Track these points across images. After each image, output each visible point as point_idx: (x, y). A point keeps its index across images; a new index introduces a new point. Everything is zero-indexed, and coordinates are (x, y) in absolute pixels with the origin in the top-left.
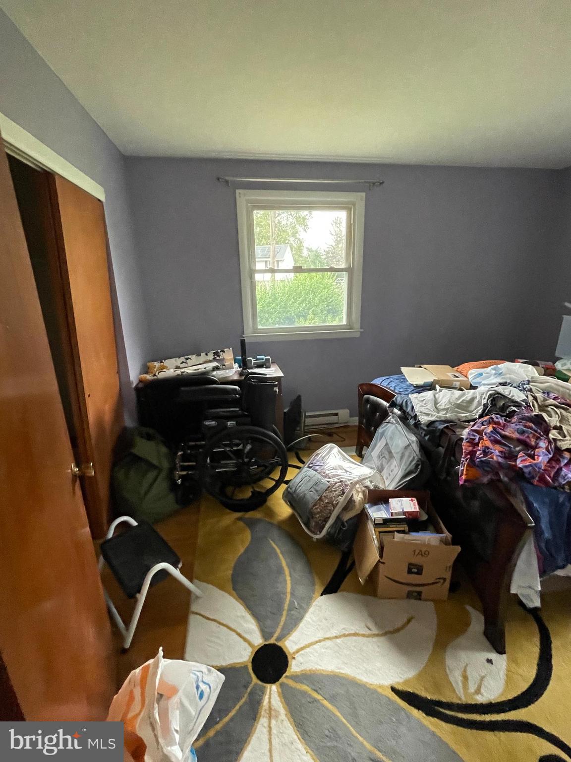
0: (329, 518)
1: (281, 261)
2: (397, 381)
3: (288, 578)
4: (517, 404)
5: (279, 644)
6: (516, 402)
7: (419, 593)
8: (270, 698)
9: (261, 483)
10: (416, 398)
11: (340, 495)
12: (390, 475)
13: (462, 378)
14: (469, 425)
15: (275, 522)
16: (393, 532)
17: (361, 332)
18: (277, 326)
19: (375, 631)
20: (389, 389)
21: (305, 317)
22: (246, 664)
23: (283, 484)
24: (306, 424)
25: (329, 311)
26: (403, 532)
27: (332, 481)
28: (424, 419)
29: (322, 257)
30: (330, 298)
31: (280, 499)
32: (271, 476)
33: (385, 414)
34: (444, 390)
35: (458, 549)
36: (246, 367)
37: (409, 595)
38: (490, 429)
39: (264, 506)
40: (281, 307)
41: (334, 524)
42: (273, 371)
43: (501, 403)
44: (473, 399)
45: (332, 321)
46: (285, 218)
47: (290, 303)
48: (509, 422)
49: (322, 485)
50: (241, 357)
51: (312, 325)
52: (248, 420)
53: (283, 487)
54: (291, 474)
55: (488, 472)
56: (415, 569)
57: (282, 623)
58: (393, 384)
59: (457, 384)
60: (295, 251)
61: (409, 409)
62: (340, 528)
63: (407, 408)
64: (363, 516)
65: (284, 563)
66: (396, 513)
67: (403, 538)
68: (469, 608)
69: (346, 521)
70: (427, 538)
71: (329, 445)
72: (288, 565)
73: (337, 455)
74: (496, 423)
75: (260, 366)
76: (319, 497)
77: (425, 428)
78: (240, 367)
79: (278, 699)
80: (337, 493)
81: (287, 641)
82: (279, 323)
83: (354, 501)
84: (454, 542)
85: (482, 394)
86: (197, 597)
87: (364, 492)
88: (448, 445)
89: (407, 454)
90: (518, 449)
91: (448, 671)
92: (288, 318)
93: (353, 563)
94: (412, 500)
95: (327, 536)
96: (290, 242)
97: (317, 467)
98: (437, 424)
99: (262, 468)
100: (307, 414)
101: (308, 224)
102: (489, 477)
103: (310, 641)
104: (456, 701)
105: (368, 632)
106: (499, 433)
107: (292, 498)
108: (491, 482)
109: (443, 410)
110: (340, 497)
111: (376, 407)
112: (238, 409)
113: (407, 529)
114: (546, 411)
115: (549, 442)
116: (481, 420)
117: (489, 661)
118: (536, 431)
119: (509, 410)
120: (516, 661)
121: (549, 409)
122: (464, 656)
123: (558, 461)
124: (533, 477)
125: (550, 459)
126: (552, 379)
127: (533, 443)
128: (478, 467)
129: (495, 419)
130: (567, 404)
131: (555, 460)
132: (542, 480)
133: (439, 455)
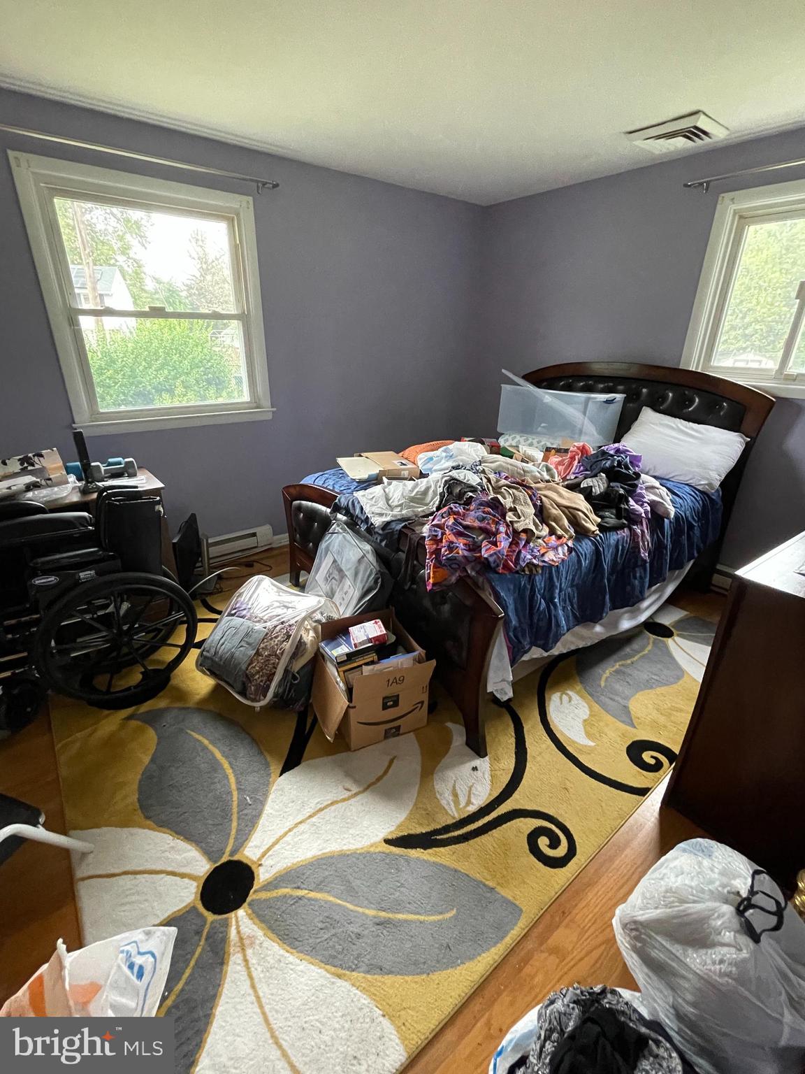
0: (274, 674)
1: (108, 295)
2: (334, 478)
3: (229, 771)
4: (474, 490)
5: (236, 858)
6: (472, 487)
7: (398, 728)
8: (238, 927)
9: (156, 656)
10: (364, 496)
11: (284, 641)
12: (343, 599)
13: (410, 466)
14: (428, 521)
15: (191, 704)
16: (361, 666)
17: (273, 412)
18: (123, 408)
19: (355, 789)
20: (326, 488)
21: (171, 391)
22: (192, 905)
23: (192, 649)
24: (211, 556)
25: (209, 382)
26: (372, 663)
27: (269, 625)
28: (377, 521)
29: (181, 294)
30: (209, 361)
31: (193, 671)
32: (170, 641)
33: (326, 524)
34: (394, 482)
35: (434, 663)
36: (92, 477)
37: (388, 735)
38: (451, 521)
39: (168, 687)
40: (124, 375)
41: (281, 680)
42: (144, 481)
43: (457, 490)
44: (427, 489)
45: (216, 398)
46: (101, 218)
47: (141, 368)
48: (468, 510)
49: (256, 635)
50: (78, 463)
51: (184, 404)
52: (119, 563)
53: (194, 653)
54: (203, 632)
55: (455, 570)
56: (391, 702)
57: (233, 832)
58: (331, 482)
59: (406, 474)
60: (131, 280)
61: (358, 511)
62: (291, 683)
63: (355, 510)
64: (318, 658)
65: (218, 755)
66: (360, 643)
67: (373, 669)
68: (449, 725)
69: (298, 673)
70: (400, 661)
71: (256, 578)
72: (223, 754)
73: (270, 589)
74: (455, 513)
75: (117, 475)
76: (254, 652)
77: (381, 532)
78: (79, 479)
79: (250, 922)
80: (279, 638)
81: (246, 849)
82: (125, 402)
83: (305, 644)
84: (428, 658)
85: (435, 481)
86: (84, 855)
87: (315, 629)
88: (410, 547)
89: (362, 568)
90: (480, 538)
91: (438, 797)
92: (139, 394)
93: (315, 721)
94: (376, 623)
95: (275, 699)
96: (118, 263)
97: (244, 612)
98: (393, 525)
99: (152, 635)
100: (210, 541)
101: (147, 234)
102: (457, 575)
103: (277, 836)
104: (450, 821)
105: (347, 794)
106: (461, 524)
107: (210, 665)
108: (460, 579)
109: (397, 506)
110: (285, 643)
111: (312, 515)
112: (96, 549)
113: (376, 658)
114: (500, 493)
115: (508, 526)
116: (440, 512)
117: (475, 769)
118: (494, 516)
119: (466, 496)
120: (497, 759)
121: (503, 490)
122: (451, 775)
123: (517, 544)
124: (498, 566)
125: (511, 544)
126: (500, 456)
127: (494, 530)
128: (444, 565)
129: (454, 509)
130: (518, 483)
131: (514, 543)
132: (506, 566)
133: (399, 561)
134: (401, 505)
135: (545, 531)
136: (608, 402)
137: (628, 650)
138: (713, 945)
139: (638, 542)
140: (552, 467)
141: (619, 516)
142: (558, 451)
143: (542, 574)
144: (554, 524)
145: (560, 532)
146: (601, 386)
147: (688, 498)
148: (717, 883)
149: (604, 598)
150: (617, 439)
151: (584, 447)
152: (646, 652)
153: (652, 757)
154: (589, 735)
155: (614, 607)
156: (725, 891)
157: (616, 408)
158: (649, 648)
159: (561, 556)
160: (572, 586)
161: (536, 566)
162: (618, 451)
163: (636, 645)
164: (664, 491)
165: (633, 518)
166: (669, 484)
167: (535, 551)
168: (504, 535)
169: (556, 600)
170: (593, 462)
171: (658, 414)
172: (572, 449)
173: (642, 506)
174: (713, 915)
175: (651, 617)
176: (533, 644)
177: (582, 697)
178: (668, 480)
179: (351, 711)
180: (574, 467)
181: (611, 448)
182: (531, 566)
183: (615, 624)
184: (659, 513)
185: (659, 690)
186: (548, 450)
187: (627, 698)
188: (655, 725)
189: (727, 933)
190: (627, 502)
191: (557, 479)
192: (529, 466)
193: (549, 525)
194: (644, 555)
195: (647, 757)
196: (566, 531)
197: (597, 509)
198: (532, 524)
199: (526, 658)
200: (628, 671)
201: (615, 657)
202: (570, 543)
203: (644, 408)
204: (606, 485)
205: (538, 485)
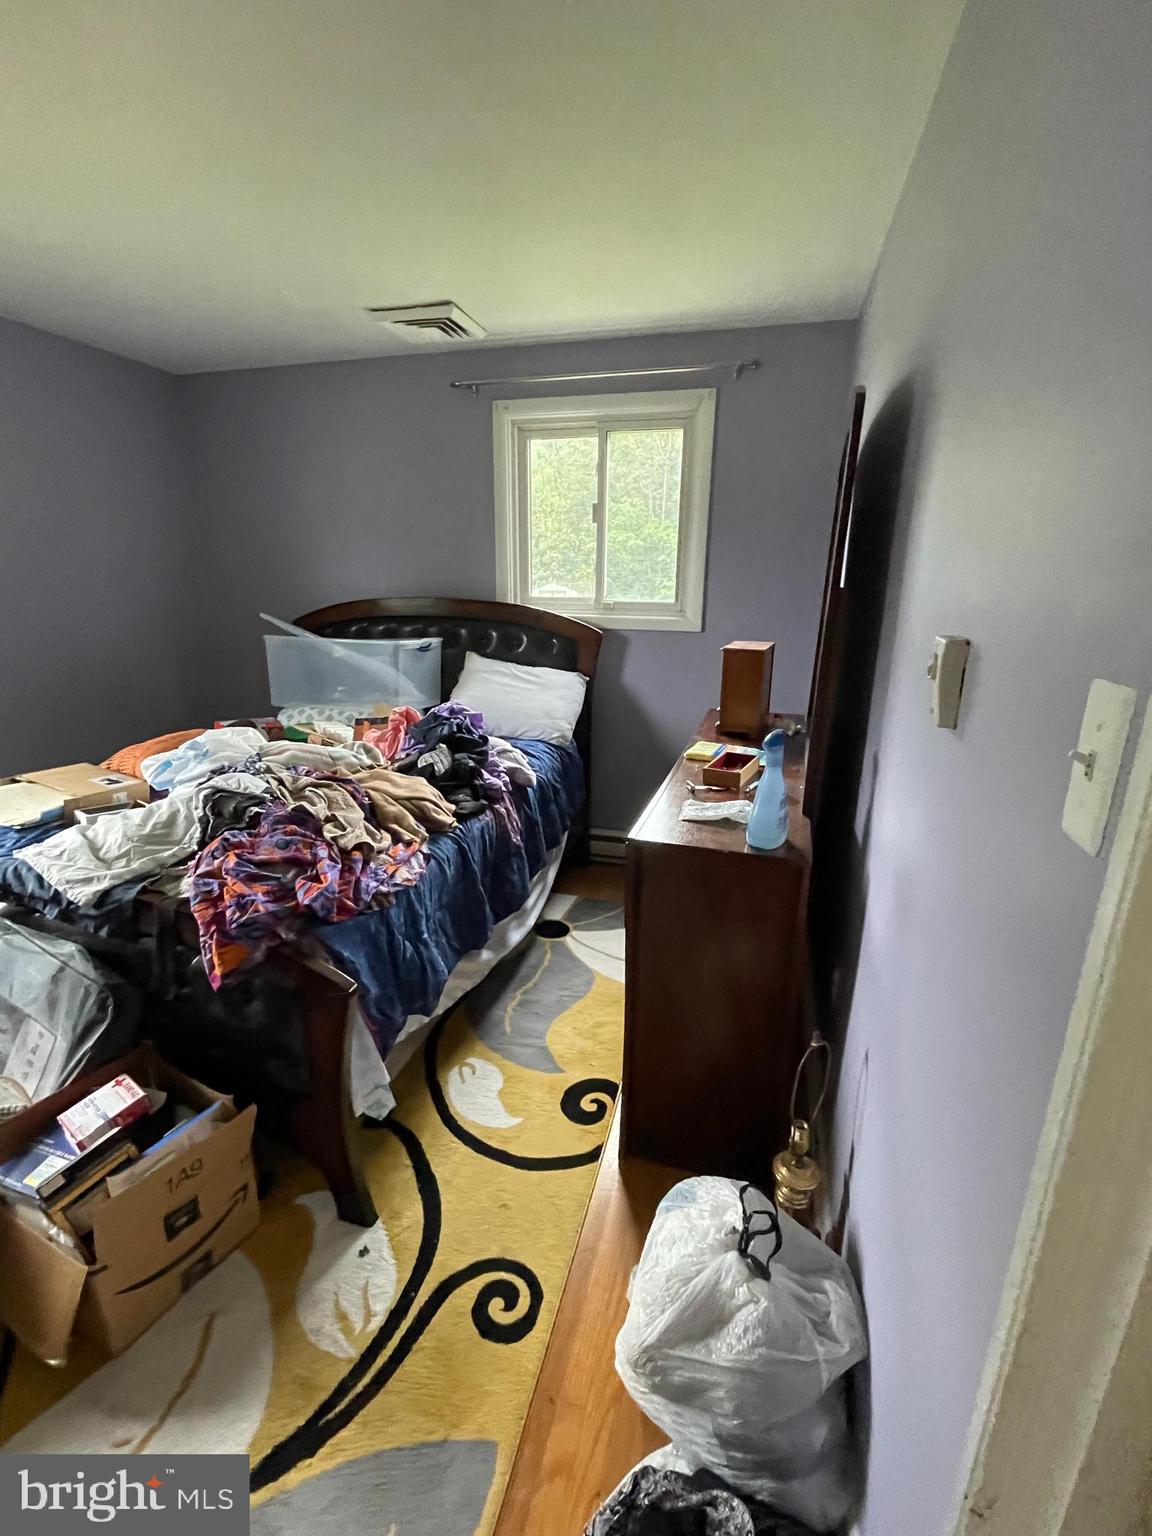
4: (259, 801)
6: (256, 797)
10: (39, 854)
12: (31, 1064)
13: (129, 782)
14: (187, 869)
28: (81, 895)
35: (253, 1109)
37: (187, 1282)
38: (232, 861)
43: (230, 807)
44: (173, 817)
48: (257, 835)
55: (259, 939)
56: (181, 1218)
59: (123, 797)
67: (131, 1176)
68: (302, 1200)
70: (187, 1133)
74: (235, 846)
77: (92, 912)
89: (64, 991)
91: (314, 1339)
94: (119, 1083)
98: (117, 895)
102: (263, 946)
106: (250, 861)
108: (271, 953)
109: (119, 858)
113: (133, 1150)
114: (305, 798)
115: (329, 846)
116: (206, 851)
117: (364, 1252)
118: (304, 836)
119: (248, 814)
120: (396, 1215)
121: (307, 793)
122: (325, 1287)
123: (351, 870)
124: (329, 911)
125: (342, 872)
126: (287, 742)
127: (309, 857)
128: (238, 938)
129: (232, 840)
130: (328, 778)
131: (347, 870)
132: (343, 909)
133: (146, 954)
134: (127, 854)
135: (386, 840)
136: (423, 649)
137: (524, 970)
138: (732, 1315)
139: (505, 824)
140: (371, 745)
141: (476, 798)
142: (373, 722)
143: (397, 904)
144: (396, 827)
145: (407, 836)
146: (407, 629)
147: (544, 756)
148: (713, 1230)
149: (484, 910)
150: (445, 698)
151: (407, 712)
152: (546, 963)
153: (593, 1101)
154: (511, 1110)
155: (498, 918)
156: (723, 1235)
157: (433, 658)
158: (548, 956)
159: (418, 870)
160: (441, 907)
161: (386, 895)
162: (452, 711)
163: (532, 960)
164: (518, 754)
165: (491, 796)
166: (519, 744)
167: (380, 872)
168: (328, 862)
169: (426, 936)
170: (426, 731)
171: (485, 659)
172: (391, 717)
173: (498, 777)
174: (720, 1276)
175: (540, 916)
176: (408, 1012)
177: (488, 1059)
178: (516, 739)
179: (99, 1279)
180: (402, 741)
181: (443, 709)
182: (380, 897)
183: (503, 940)
184: (520, 781)
185: (576, 1007)
186: (359, 722)
187: (542, 1036)
188: (583, 1057)
189: (740, 1289)
190: (481, 775)
191: (383, 761)
192: (338, 750)
193: (388, 830)
194: (516, 839)
195: (587, 1104)
196: (415, 832)
197: (447, 793)
198: (365, 833)
199: (402, 1036)
200: (533, 998)
201: (513, 985)
202: (425, 849)
203: (468, 653)
204: (449, 759)
205: (358, 775)
